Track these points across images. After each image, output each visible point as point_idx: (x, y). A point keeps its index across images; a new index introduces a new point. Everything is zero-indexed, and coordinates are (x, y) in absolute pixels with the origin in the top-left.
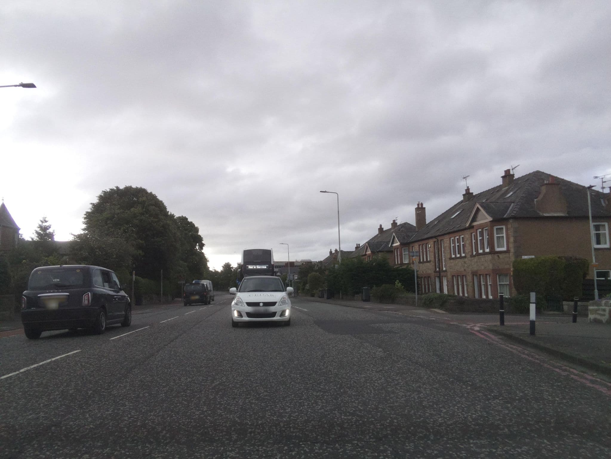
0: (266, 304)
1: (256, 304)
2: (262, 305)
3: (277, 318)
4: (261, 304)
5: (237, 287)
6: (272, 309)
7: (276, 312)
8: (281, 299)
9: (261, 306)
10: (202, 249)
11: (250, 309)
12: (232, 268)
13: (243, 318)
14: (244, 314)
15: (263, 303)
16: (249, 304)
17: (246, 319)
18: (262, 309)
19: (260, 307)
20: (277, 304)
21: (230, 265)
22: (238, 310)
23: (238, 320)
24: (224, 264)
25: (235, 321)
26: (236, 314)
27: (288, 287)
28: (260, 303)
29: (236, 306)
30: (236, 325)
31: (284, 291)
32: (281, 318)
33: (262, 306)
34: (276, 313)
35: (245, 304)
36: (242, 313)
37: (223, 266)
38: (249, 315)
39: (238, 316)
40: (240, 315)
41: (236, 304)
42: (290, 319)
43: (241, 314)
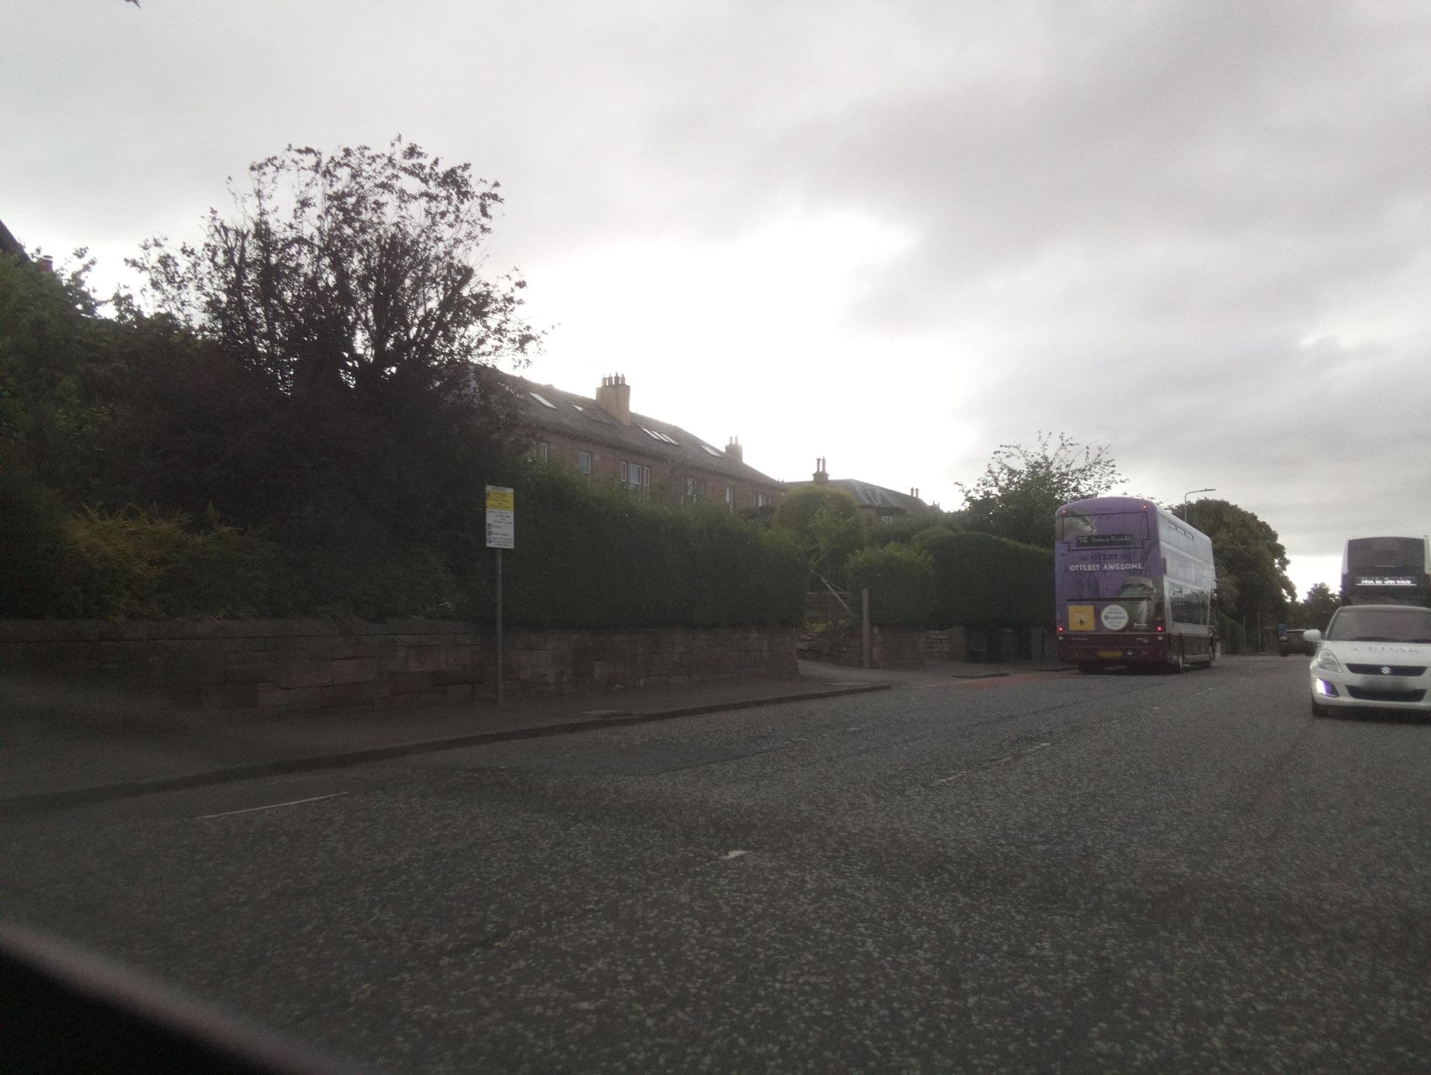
0: (1397, 670)
1: (1373, 669)
2: (1389, 672)
4: (1386, 671)
5: (1322, 629)
6: (1414, 682)
7: (1425, 690)
9: (1383, 674)
10: (1284, 568)
11: (1357, 679)
12: (1333, 596)
13: (1340, 697)
14: (1341, 689)
15: (1389, 666)
16: (1354, 668)
17: (1346, 699)
18: (1386, 680)
19: (1382, 676)
21: (1326, 590)
22: (1327, 678)
23: (1326, 700)
24: (1312, 586)
25: (1318, 701)
26: (1320, 688)
28: (1384, 666)
29: (1322, 670)
30: (1321, 711)
33: (1389, 674)
34: (1425, 693)
35: (1345, 668)
36: (1336, 686)
37: (1310, 591)
38: (1354, 691)
39: (1328, 691)
40: (1332, 689)
41: (1322, 666)
43: (1334, 688)
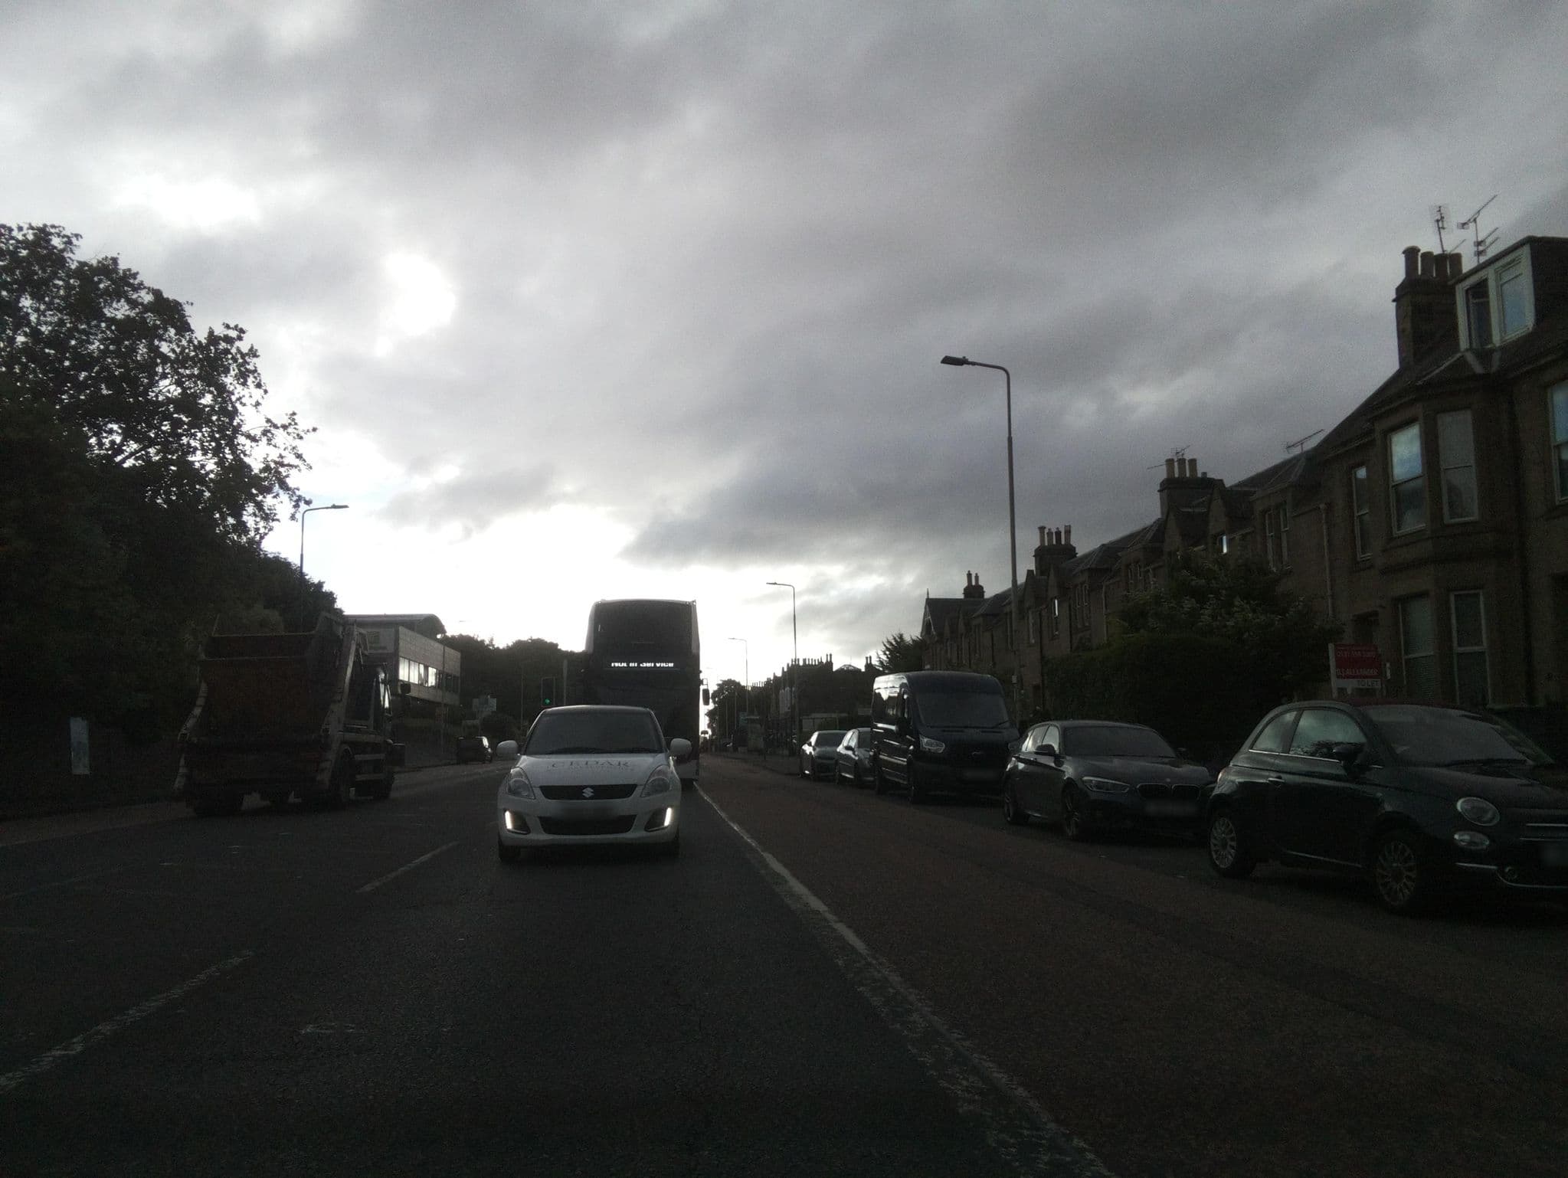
0: (605, 791)
1: (572, 792)
2: (591, 794)
3: (635, 834)
4: (588, 793)
6: (621, 806)
7: (635, 816)
8: (652, 774)
9: (585, 798)
11: (553, 807)
13: (531, 835)
14: (533, 822)
15: (592, 787)
16: (549, 791)
17: (540, 837)
18: (588, 805)
19: (583, 800)
20: (638, 790)
22: (517, 808)
23: (516, 839)
25: (506, 841)
26: (510, 822)
27: (674, 740)
28: (586, 787)
29: (511, 797)
30: (512, 854)
31: (661, 752)
32: (649, 834)
33: (591, 798)
34: (634, 819)
35: (538, 792)
36: (527, 819)
38: (549, 824)
39: (517, 827)
40: (522, 823)
42: (677, 836)
43: (525, 823)
